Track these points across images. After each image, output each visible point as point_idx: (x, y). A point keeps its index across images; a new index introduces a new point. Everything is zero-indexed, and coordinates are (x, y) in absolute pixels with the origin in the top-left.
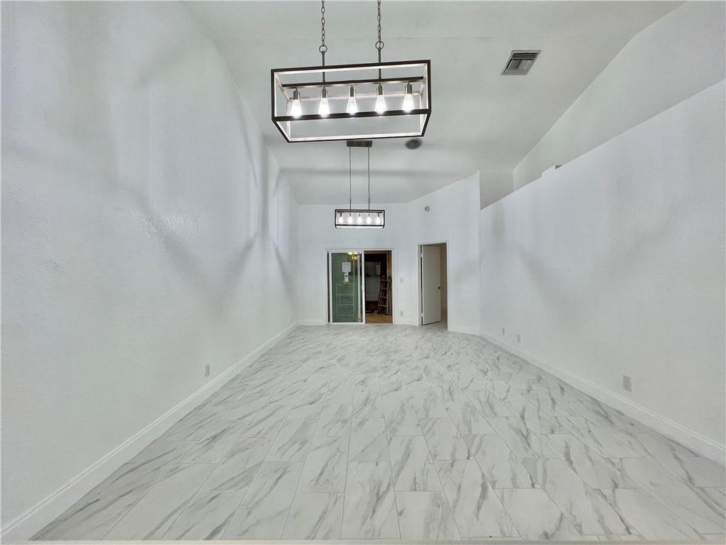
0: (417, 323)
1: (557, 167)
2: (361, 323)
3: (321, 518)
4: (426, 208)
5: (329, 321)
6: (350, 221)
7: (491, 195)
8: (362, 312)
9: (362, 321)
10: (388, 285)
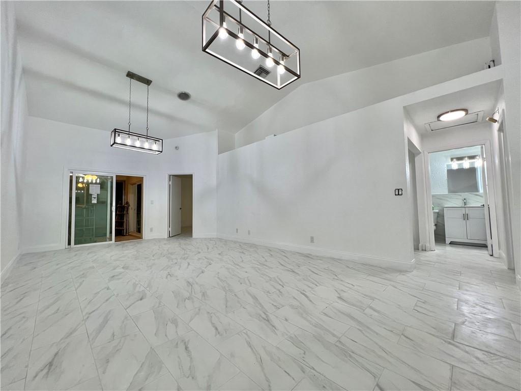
0: (166, 236)
1: (275, 135)
2: (111, 242)
3: (250, 347)
4: (176, 148)
5: (69, 243)
6: (128, 142)
7: (225, 147)
8: (111, 232)
9: (111, 240)
10: (126, 210)
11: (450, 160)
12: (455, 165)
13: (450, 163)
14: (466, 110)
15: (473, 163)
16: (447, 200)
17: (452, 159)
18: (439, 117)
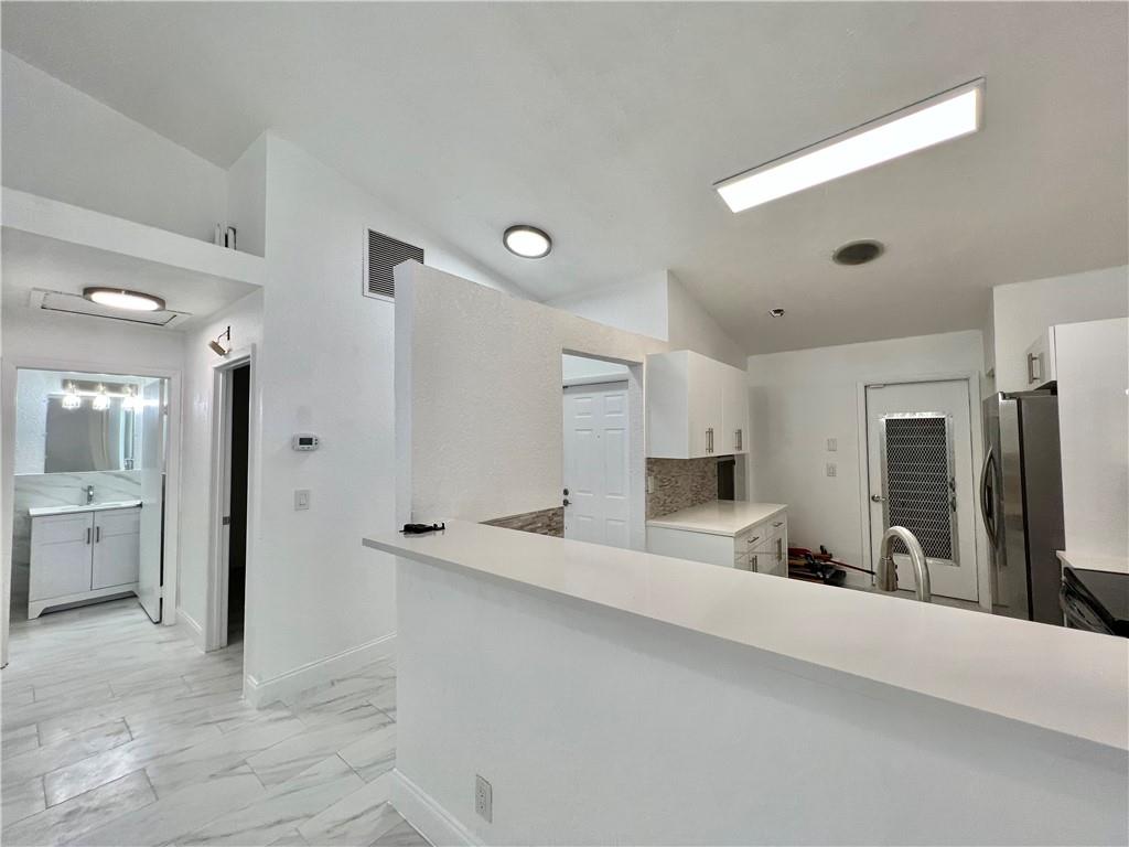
11: (60, 384)
12: (72, 399)
13: (61, 392)
14: (161, 302)
15: (116, 402)
16: (38, 492)
17: (65, 383)
18: (88, 291)
